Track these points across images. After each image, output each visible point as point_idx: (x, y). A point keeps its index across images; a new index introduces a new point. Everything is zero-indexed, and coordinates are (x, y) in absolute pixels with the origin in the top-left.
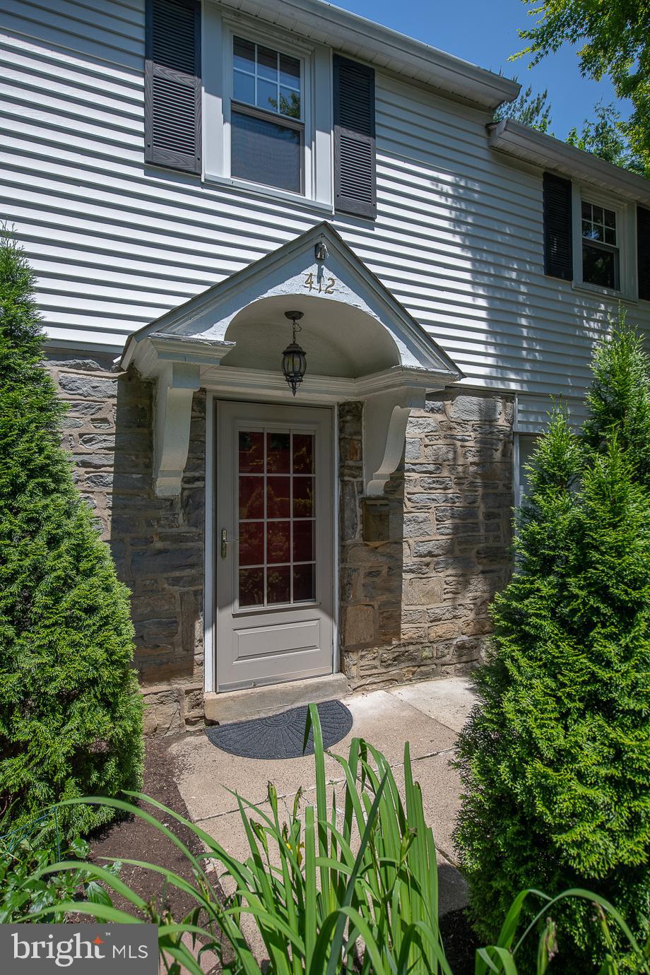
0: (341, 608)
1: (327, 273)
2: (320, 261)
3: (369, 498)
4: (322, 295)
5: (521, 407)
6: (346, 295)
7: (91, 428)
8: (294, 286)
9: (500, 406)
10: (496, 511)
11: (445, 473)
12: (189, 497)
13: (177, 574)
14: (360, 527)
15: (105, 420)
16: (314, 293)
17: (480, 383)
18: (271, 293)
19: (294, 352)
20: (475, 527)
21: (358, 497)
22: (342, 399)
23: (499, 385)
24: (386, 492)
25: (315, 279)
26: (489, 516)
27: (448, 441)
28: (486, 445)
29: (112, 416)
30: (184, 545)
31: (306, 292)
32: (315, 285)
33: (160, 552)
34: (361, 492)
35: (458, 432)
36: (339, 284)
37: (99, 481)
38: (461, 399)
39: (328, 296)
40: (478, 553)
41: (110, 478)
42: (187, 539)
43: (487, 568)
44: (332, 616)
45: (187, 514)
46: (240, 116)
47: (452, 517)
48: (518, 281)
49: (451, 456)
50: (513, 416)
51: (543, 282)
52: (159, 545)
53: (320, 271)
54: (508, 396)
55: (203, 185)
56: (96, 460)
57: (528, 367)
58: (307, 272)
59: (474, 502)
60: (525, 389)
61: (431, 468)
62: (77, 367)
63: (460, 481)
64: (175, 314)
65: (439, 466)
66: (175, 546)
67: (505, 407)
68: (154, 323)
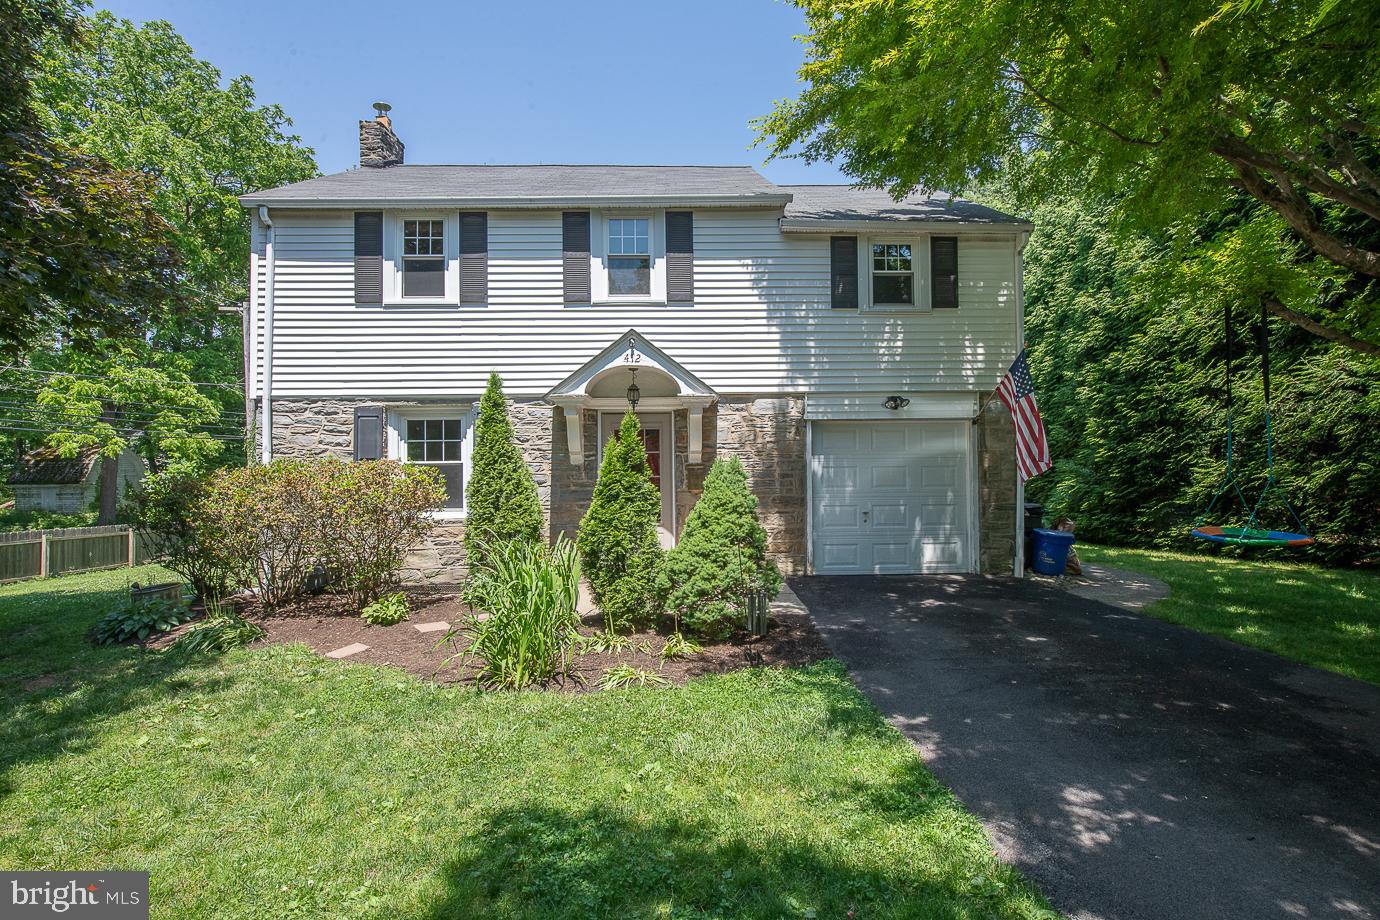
0: (677, 528)
1: (636, 352)
2: (632, 347)
3: (692, 465)
4: (634, 364)
5: (810, 402)
6: (646, 361)
7: (541, 433)
8: (619, 362)
9: (792, 403)
10: (790, 473)
11: (748, 448)
12: (589, 464)
13: (582, 503)
14: (686, 481)
15: (547, 429)
16: (629, 364)
17: (775, 390)
18: (607, 367)
19: (633, 389)
20: (771, 484)
21: (684, 465)
22: (675, 408)
23: (790, 389)
24: (703, 461)
25: (629, 357)
26: (783, 476)
27: (752, 428)
28: (780, 429)
29: (550, 427)
30: (585, 489)
31: (626, 364)
32: (630, 359)
33: (574, 491)
34: (686, 461)
35: (758, 422)
36: (643, 356)
37: (544, 457)
38: (759, 402)
39: (637, 364)
40: (774, 499)
41: (550, 456)
42: (586, 486)
43: (781, 510)
44: (672, 532)
45: (587, 473)
46: (613, 263)
47: (753, 476)
48: (807, 318)
49: (752, 437)
50: (804, 409)
51: (831, 314)
52: (573, 488)
53: (633, 352)
54: (799, 396)
55: (592, 306)
56: (544, 448)
57: (816, 374)
58: (625, 354)
59: (771, 467)
60: (813, 389)
61: (736, 446)
62: (535, 404)
63: (759, 453)
64: (565, 382)
65: (742, 445)
66: (581, 489)
67: (796, 403)
68: (556, 388)
